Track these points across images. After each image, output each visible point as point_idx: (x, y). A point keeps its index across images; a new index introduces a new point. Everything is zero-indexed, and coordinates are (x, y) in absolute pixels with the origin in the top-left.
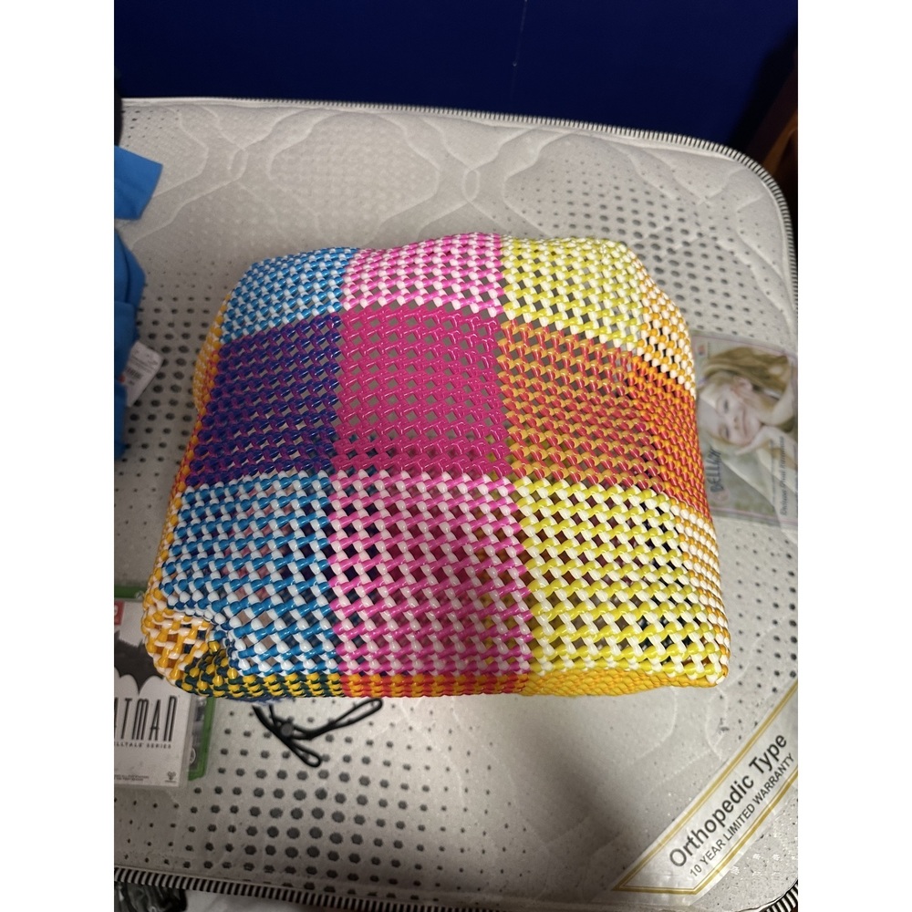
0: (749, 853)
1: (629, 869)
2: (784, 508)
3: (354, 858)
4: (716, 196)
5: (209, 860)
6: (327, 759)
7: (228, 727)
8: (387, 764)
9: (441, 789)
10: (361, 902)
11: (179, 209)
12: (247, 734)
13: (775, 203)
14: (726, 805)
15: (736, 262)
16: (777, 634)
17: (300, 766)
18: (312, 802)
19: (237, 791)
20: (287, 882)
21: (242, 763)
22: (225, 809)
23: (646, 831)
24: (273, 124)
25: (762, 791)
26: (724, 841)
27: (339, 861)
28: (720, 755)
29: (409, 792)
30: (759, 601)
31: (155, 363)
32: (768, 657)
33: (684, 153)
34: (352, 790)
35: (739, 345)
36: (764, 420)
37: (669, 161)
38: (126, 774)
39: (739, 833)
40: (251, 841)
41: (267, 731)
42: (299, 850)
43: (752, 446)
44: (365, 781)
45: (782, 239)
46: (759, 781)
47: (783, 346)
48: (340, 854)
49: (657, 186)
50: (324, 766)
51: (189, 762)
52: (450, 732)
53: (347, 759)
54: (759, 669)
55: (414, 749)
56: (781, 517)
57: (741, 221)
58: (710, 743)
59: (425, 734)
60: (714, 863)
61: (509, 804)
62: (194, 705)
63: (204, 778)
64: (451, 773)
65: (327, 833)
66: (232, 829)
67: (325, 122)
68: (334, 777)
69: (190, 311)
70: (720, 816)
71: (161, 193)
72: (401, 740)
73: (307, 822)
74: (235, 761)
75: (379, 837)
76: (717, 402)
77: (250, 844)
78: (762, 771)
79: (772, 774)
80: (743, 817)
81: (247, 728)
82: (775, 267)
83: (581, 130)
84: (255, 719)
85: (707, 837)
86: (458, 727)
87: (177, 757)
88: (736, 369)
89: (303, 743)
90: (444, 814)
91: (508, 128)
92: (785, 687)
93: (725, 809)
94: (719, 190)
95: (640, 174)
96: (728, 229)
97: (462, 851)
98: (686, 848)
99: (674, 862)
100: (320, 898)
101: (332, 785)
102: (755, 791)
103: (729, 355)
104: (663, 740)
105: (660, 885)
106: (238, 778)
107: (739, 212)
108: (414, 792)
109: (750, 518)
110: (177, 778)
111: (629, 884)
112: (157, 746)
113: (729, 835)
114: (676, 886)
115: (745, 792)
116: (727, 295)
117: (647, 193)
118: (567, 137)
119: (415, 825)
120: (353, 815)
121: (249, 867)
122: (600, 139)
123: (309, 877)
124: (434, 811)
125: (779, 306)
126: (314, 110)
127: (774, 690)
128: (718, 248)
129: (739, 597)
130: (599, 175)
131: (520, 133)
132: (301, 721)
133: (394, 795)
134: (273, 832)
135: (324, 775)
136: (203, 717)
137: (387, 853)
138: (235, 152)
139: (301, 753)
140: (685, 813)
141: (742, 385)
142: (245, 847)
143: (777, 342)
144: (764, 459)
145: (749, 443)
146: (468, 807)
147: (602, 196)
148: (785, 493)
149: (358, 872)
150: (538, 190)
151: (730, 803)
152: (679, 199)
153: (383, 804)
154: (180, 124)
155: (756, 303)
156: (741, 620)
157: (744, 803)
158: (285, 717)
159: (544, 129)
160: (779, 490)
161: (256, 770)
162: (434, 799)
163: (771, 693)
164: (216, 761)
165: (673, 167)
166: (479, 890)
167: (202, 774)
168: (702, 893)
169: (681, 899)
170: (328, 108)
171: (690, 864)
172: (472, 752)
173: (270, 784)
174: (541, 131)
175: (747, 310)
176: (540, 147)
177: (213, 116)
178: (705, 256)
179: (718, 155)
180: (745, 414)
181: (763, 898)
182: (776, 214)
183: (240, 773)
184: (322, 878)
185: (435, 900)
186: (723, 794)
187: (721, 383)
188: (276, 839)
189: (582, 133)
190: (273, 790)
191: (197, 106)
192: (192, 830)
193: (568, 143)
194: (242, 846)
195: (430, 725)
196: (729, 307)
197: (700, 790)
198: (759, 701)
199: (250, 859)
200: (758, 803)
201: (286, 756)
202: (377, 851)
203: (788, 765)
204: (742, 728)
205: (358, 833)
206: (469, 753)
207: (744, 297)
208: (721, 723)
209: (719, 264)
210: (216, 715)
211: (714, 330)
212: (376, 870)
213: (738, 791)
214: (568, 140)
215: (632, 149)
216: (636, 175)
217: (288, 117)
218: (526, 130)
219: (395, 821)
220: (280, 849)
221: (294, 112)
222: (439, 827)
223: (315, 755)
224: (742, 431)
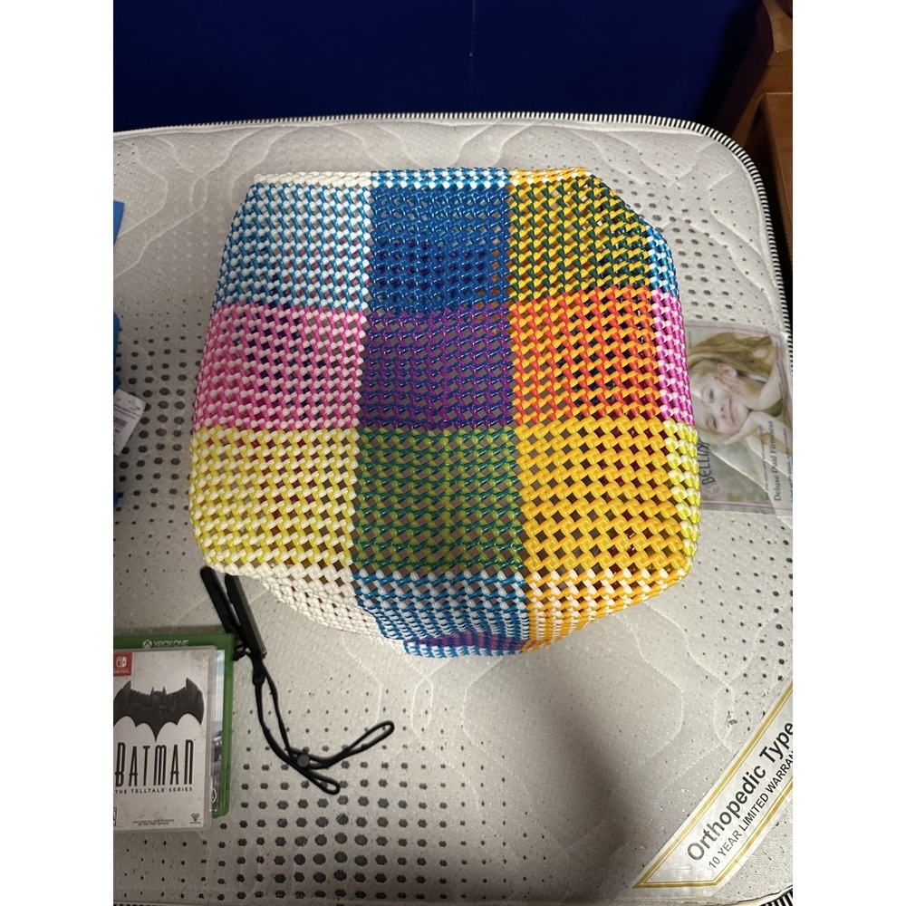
0: (766, 841)
1: (648, 867)
2: (778, 494)
3: (381, 878)
4: (688, 175)
5: (242, 891)
6: (345, 785)
7: (246, 763)
8: (404, 785)
9: (459, 805)
11: (145, 248)
12: (266, 768)
13: (748, 176)
14: (740, 796)
15: (711, 244)
16: (779, 622)
17: (321, 794)
18: (334, 828)
19: (261, 824)
21: (263, 796)
22: (252, 841)
23: (663, 828)
24: (230, 149)
25: (774, 779)
26: (741, 831)
27: (365, 882)
28: (730, 748)
29: (427, 810)
30: (758, 591)
31: (139, 409)
32: (772, 646)
33: (651, 133)
34: (373, 812)
35: (720, 331)
36: (750, 406)
37: (634, 144)
38: (152, 819)
39: (754, 823)
40: (280, 869)
41: (284, 763)
42: (327, 875)
43: (740, 434)
44: (383, 803)
45: (757, 214)
46: (771, 770)
47: (765, 327)
48: (366, 875)
49: (625, 172)
50: (343, 792)
51: (211, 802)
52: (462, 748)
53: (364, 783)
54: (763, 659)
55: (428, 768)
56: (775, 504)
57: (714, 200)
58: (719, 737)
59: (438, 753)
60: (732, 853)
61: (526, 813)
62: (211, 745)
63: (228, 814)
64: (466, 788)
65: (351, 856)
66: (260, 860)
67: (282, 141)
68: (353, 802)
69: (167, 352)
70: (734, 808)
71: (124, 233)
72: (415, 760)
73: (332, 847)
74: (256, 794)
75: (402, 856)
76: (702, 392)
77: (279, 873)
78: (773, 761)
79: (783, 761)
80: (757, 806)
81: (265, 762)
82: (751, 244)
83: (543, 121)
84: (271, 752)
85: (723, 829)
86: (470, 742)
87: (199, 798)
88: (718, 356)
89: (319, 772)
90: (463, 828)
91: (468, 127)
93: (739, 800)
94: (689, 169)
95: (607, 161)
96: (702, 210)
97: (484, 862)
98: (703, 842)
99: (692, 856)
101: (353, 810)
102: (767, 780)
103: (710, 342)
104: (672, 738)
105: (681, 879)
106: (261, 811)
107: (711, 190)
108: (432, 810)
109: (744, 508)
110: (201, 819)
111: (649, 881)
112: (179, 789)
113: (744, 826)
114: (696, 879)
115: (758, 782)
116: (705, 280)
117: (616, 181)
118: (528, 130)
119: (436, 842)
120: (375, 837)
121: (281, 894)
122: (563, 128)
123: (339, 899)
124: (453, 826)
125: (759, 285)
126: (270, 128)
127: (780, 678)
128: (692, 231)
129: (738, 588)
131: (481, 130)
132: (316, 751)
133: (413, 814)
134: (300, 859)
135: (344, 801)
136: (220, 756)
137: (412, 870)
138: (195, 182)
139: (319, 781)
140: (699, 807)
141: (726, 371)
142: (274, 876)
143: (759, 324)
144: (754, 446)
145: (738, 432)
146: (486, 820)
148: (777, 479)
149: (385, 891)
151: (743, 794)
152: (648, 184)
153: (403, 824)
154: (137, 158)
155: (735, 285)
156: (742, 612)
157: (757, 793)
158: (301, 748)
159: (505, 124)
160: (771, 476)
161: (277, 801)
162: (451, 815)
163: (778, 682)
164: (237, 795)
165: (640, 150)
166: (504, 897)
167: (226, 811)
168: (722, 884)
169: (702, 891)
170: (284, 125)
171: (708, 856)
172: (485, 765)
173: (292, 813)
174: (501, 126)
175: (726, 293)
176: (502, 144)
177: (169, 146)
178: (679, 241)
179: (685, 132)
180: (731, 401)
181: (782, 883)
182: (750, 188)
183: (263, 805)
184: (351, 899)
186: (736, 785)
187: (704, 373)
188: (303, 866)
189: (544, 124)
190: (297, 819)
191: (153, 137)
192: (222, 864)
193: (530, 136)
194: (272, 875)
195: (442, 744)
196: (707, 293)
197: (713, 784)
198: (766, 691)
199: (281, 887)
200: (771, 791)
201: (305, 785)
202: (401, 870)
204: (750, 720)
205: (382, 854)
206: (482, 768)
207: (723, 281)
208: (729, 716)
209: (694, 248)
210: (234, 752)
211: (693, 318)
212: (402, 887)
213: (750, 782)
214: (531, 133)
215: (597, 135)
216: (603, 162)
217: (244, 140)
218: (486, 127)
219: (416, 839)
220: (308, 875)
221: (250, 134)
222: (460, 842)
223: (333, 782)
224: (729, 420)
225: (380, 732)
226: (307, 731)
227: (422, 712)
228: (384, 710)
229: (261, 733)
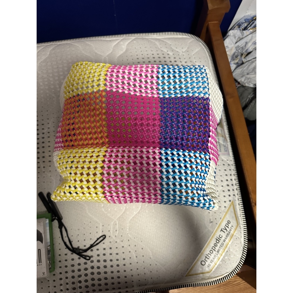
0: (224, 257)
1: (189, 270)
2: (220, 150)
3: (106, 284)
4: (186, 51)
6: (92, 256)
7: (59, 254)
8: (111, 254)
9: (129, 258)
12: (66, 255)
13: (205, 49)
14: (215, 244)
16: (224, 190)
17: (84, 261)
18: (90, 271)
19: (66, 272)
21: (66, 263)
22: (64, 278)
25: (225, 238)
26: (216, 255)
27: (102, 286)
28: (211, 230)
29: (119, 261)
32: (222, 197)
33: (174, 38)
34: (102, 264)
37: (169, 42)
39: (220, 252)
40: (74, 286)
41: (72, 252)
42: (89, 285)
44: (105, 261)
45: (209, 61)
46: (224, 235)
48: (101, 284)
50: (92, 259)
51: (48, 268)
52: (129, 240)
53: (98, 255)
54: (219, 201)
55: (118, 248)
57: (195, 58)
58: (207, 227)
59: (121, 243)
60: (214, 262)
61: (150, 258)
62: (47, 250)
64: (131, 253)
65: (96, 278)
66: (67, 284)
67: (53, 49)
68: (95, 261)
70: (214, 248)
72: (114, 246)
73: (90, 277)
74: (64, 263)
75: (113, 276)
78: (224, 232)
79: (228, 232)
80: (221, 247)
81: (66, 253)
83: (139, 36)
84: (67, 249)
85: (211, 255)
86: (131, 238)
87: (44, 267)
89: (85, 254)
90: (131, 265)
91: (114, 40)
92: (228, 205)
93: (215, 246)
94: (186, 49)
95: (160, 48)
96: (191, 61)
97: (138, 275)
98: (205, 260)
99: (202, 265)
101: (95, 264)
102: (223, 238)
105: (199, 272)
106: (66, 268)
107: (194, 55)
108: (120, 261)
110: (46, 274)
111: (190, 274)
113: (217, 253)
114: (204, 271)
115: (220, 239)
117: (163, 54)
118: (134, 40)
119: (123, 271)
120: (103, 272)
122: (145, 38)
124: (128, 265)
126: (49, 45)
127: (225, 207)
130: (147, 51)
131: (119, 41)
132: (82, 247)
133: (115, 263)
134: (80, 282)
135: (92, 262)
136: (50, 253)
137: (116, 280)
139: (84, 257)
140: (203, 249)
146: (138, 262)
147: (148, 58)
148: (220, 145)
149: (108, 288)
150: (128, 60)
151: (216, 244)
152: (173, 54)
153: (112, 266)
157: (220, 243)
158: (77, 247)
159: (126, 38)
161: (71, 265)
162: (127, 262)
163: (224, 208)
164: (58, 265)
166: (146, 285)
167: (54, 270)
169: (206, 275)
170: (54, 44)
171: (207, 264)
174: (125, 39)
176: (126, 45)
179: (184, 37)
181: (230, 269)
182: (206, 53)
183: (66, 266)
185: (133, 291)
186: (214, 241)
188: (81, 284)
189: (139, 37)
190: (77, 269)
192: (55, 287)
193: (135, 42)
194: (71, 288)
195: (122, 240)
197: (207, 241)
198: (221, 211)
199: (75, 291)
200: (225, 242)
201: (79, 258)
202: (113, 281)
203: (232, 228)
204: (216, 221)
205: (106, 277)
206: (135, 246)
208: (210, 220)
210: (55, 251)
212: (114, 286)
213: (218, 240)
214: (135, 41)
215: (156, 39)
216: (159, 48)
217: (41, 50)
218: (120, 40)
219: (116, 270)
220: (83, 286)
221: (42, 47)
222: (130, 270)
223: (88, 256)
225: (102, 238)
226: (78, 241)
227: (115, 231)
228: (103, 231)
229: (63, 244)
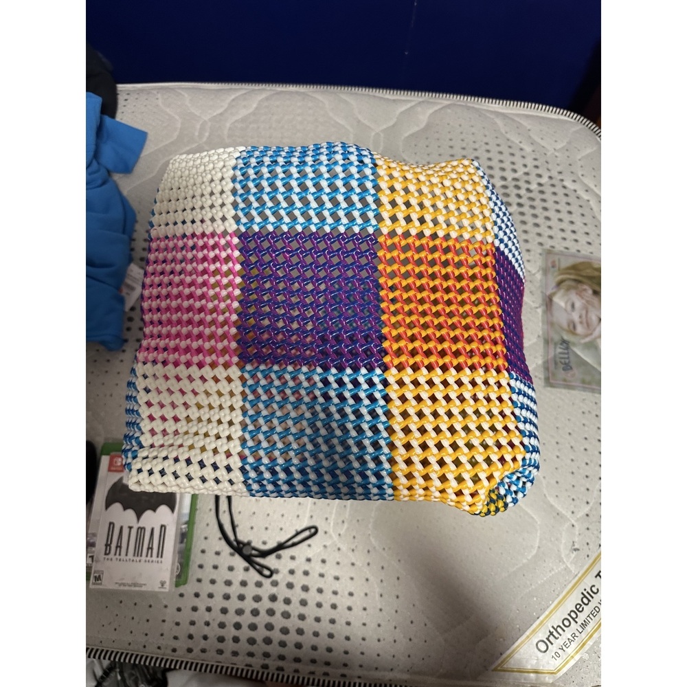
0: (596, 643)
1: (504, 656)
3: (299, 646)
4: (563, 148)
5: (190, 646)
6: (277, 571)
7: (203, 547)
8: (322, 575)
9: (362, 595)
10: (304, 679)
11: (160, 165)
12: (218, 553)
14: (578, 607)
15: (578, 198)
17: (257, 577)
18: (266, 604)
19: (211, 596)
20: (249, 663)
21: (214, 575)
22: (202, 608)
23: (518, 626)
24: (228, 101)
26: (577, 634)
27: (286, 648)
28: (573, 569)
29: (339, 596)
30: (600, 453)
33: (537, 116)
34: (296, 595)
37: (525, 123)
38: (130, 582)
39: (589, 628)
40: (222, 632)
41: (232, 551)
42: (257, 639)
43: (593, 336)
44: (305, 589)
48: (288, 643)
49: (517, 142)
50: (275, 577)
51: (175, 574)
52: (369, 551)
53: (292, 572)
54: (601, 504)
55: (341, 565)
57: (582, 167)
58: (565, 560)
59: (350, 554)
60: (570, 650)
61: (414, 605)
62: (179, 531)
63: (186, 586)
64: (370, 582)
66: (207, 624)
67: (267, 99)
68: (282, 585)
70: (573, 615)
71: (147, 153)
72: (332, 558)
73: (263, 619)
74: (208, 573)
75: (317, 630)
76: (566, 303)
77: (221, 635)
80: (591, 616)
81: (217, 549)
83: (458, 101)
84: (223, 542)
85: (564, 631)
86: (374, 548)
87: (167, 569)
88: (580, 278)
89: (259, 560)
90: (365, 613)
91: (403, 100)
93: (578, 610)
94: (564, 144)
95: (504, 132)
96: (572, 173)
97: (379, 640)
98: (548, 639)
99: (539, 650)
100: (273, 675)
101: (282, 592)
102: (600, 596)
103: (575, 268)
104: (529, 558)
105: (529, 667)
106: (211, 585)
107: (580, 160)
108: (342, 596)
109: (592, 391)
110: (167, 585)
111: (505, 666)
112: (152, 562)
113: (580, 630)
114: (541, 668)
115: (592, 597)
116: (572, 222)
117: (510, 147)
118: (448, 106)
119: (343, 621)
120: (297, 614)
121: (220, 652)
122: (473, 107)
123: (264, 660)
124: (357, 610)
126: (259, 90)
128: (564, 187)
129: (586, 450)
130: (473, 134)
131: (413, 104)
132: (257, 544)
133: (327, 599)
134: (238, 626)
135: (275, 584)
136: (185, 540)
137: (323, 642)
138: (201, 123)
139: (258, 567)
140: (547, 613)
141: (585, 290)
142: (218, 636)
145: (591, 334)
146: (383, 608)
147: (476, 150)
149: (301, 656)
150: (427, 146)
151: (581, 605)
152: (533, 151)
153: (319, 605)
154: (160, 102)
155: (594, 228)
156: (587, 467)
157: (592, 605)
158: (246, 541)
159: (431, 100)
161: (224, 580)
162: (357, 602)
164: (194, 573)
165: (529, 127)
166: (392, 670)
167: (185, 583)
168: (561, 673)
169: (545, 677)
170: (269, 88)
171: (552, 651)
172: (385, 566)
173: (235, 590)
174: (428, 102)
175: (587, 234)
176: (428, 114)
177: (184, 96)
178: (555, 194)
179: (563, 118)
180: (587, 312)
183: (213, 582)
184: (274, 660)
185: (359, 677)
186: (576, 598)
187: (568, 289)
188: (240, 631)
189: (459, 103)
190: (238, 594)
191: (173, 88)
192: (178, 624)
193: (449, 111)
194: (215, 636)
195: (353, 547)
196: (574, 232)
197: (558, 595)
199: (220, 646)
201: (246, 569)
202: (315, 641)
204: (589, 549)
205: (301, 627)
206: (383, 568)
207: (585, 224)
208: (574, 545)
209: (565, 199)
210: (195, 539)
211: (562, 249)
212: (314, 655)
213: (587, 597)
214: (449, 108)
215: (497, 114)
216: (502, 134)
217: (239, 96)
218: (417, 102)
219: (328, 618)
220: (243, 639)
221: (244, 92)
222: (361, 623)
223: (268, 569)
224: (585, 325)
225: (307, 533)
226: (252, 528)
227: (340, 521)
228: (312, 517)
229: (216, 527)
